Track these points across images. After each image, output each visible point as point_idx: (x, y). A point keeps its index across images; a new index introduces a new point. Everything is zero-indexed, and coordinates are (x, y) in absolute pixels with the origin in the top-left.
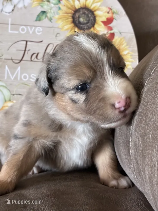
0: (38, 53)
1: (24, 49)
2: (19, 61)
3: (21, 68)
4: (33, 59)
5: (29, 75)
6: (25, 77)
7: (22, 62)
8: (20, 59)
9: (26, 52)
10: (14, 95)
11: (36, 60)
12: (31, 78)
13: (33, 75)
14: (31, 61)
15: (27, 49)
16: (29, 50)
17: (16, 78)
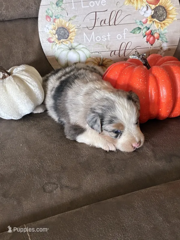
0: (105, 19)
1: (95, 18)
2: (93, 28)
3: (94, 33)
4: (102, 24)
5: (101, 37)
6: (98, 39)
7: (95, 27)
8: (93, 26)
9: (97, 20)
10: (92, 53)
11: (104, 25)
12: (103, 39)
13: (104, 36)
14: (101, 26)
15: (97, 18)
16: (99, 18)
17: (92, 40)
